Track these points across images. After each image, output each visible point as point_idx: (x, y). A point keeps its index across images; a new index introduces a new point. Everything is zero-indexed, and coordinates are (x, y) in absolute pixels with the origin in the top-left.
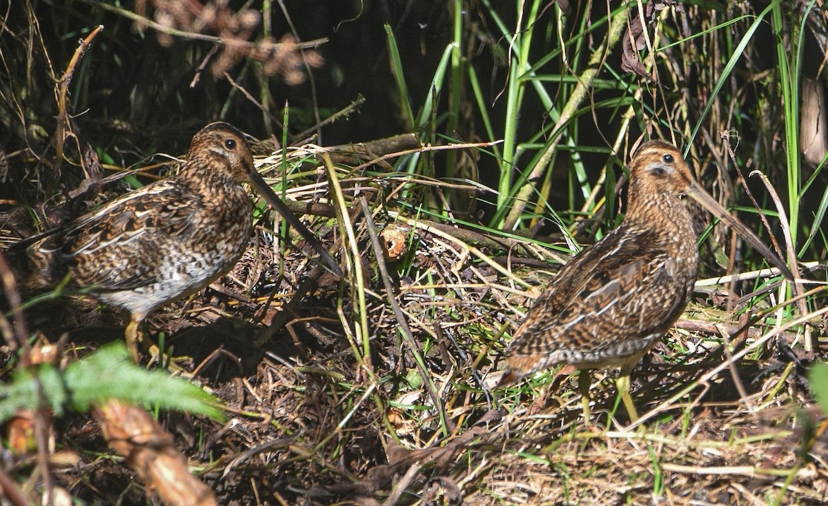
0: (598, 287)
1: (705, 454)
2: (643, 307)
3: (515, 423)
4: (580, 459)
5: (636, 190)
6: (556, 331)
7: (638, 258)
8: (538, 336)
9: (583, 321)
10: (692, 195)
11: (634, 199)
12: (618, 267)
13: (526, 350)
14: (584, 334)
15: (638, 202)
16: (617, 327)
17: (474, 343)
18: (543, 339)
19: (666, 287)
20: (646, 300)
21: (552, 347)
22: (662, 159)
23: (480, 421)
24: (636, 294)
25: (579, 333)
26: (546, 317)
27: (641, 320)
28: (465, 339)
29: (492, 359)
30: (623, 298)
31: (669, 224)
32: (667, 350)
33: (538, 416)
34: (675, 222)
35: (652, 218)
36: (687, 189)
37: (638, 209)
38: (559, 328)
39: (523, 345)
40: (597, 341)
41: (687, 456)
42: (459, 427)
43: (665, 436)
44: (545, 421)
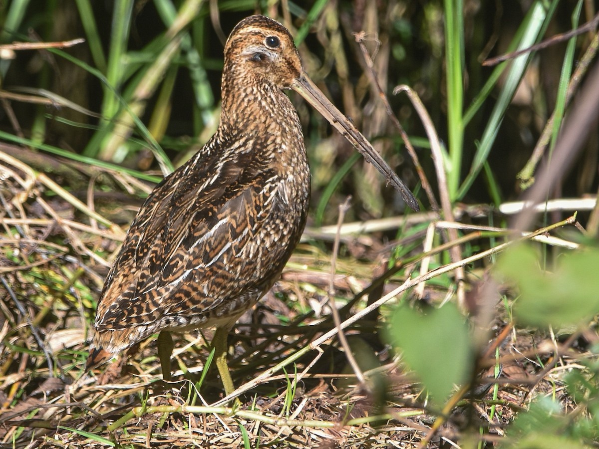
0: (204, 230)
1: (313, 437)
2: (260, 249)
3: (79, 394)
4: (154, 440)
5: (231, 79)
6: (159, 294)
7: (246, 187)
8: (138, 303)
9: (190, 277)
10: (300, 90)
11: (228, 92)
12: (224, 202)
13: (123, 323)
14: (194, 294)
15: (233, 96)
16: (232, 280)
17: (37, 294)
18: (144, 306)
19: (283, 220)
20: (263, 241)
21: (156, 315)
22: (264, 42)
23: (37, 392)
24: (251, 234)
25: (187, 294)
26: (143, 276)
27: (258, 267)
28: (27, 289)
29: (60, 315)
30: (236, 242)
31: (273, 125)
32: (286, 310)
33: (110, 386)
34: (280, 124)
35: (252, 117)
36: (294, 82)
37: (234, 106)
38: (162, 289)
39: (119, 316)
40: (209, 300)
41: (290, 439)
42: (10, 399)
43: (264, 414)
44: (120, 392)
